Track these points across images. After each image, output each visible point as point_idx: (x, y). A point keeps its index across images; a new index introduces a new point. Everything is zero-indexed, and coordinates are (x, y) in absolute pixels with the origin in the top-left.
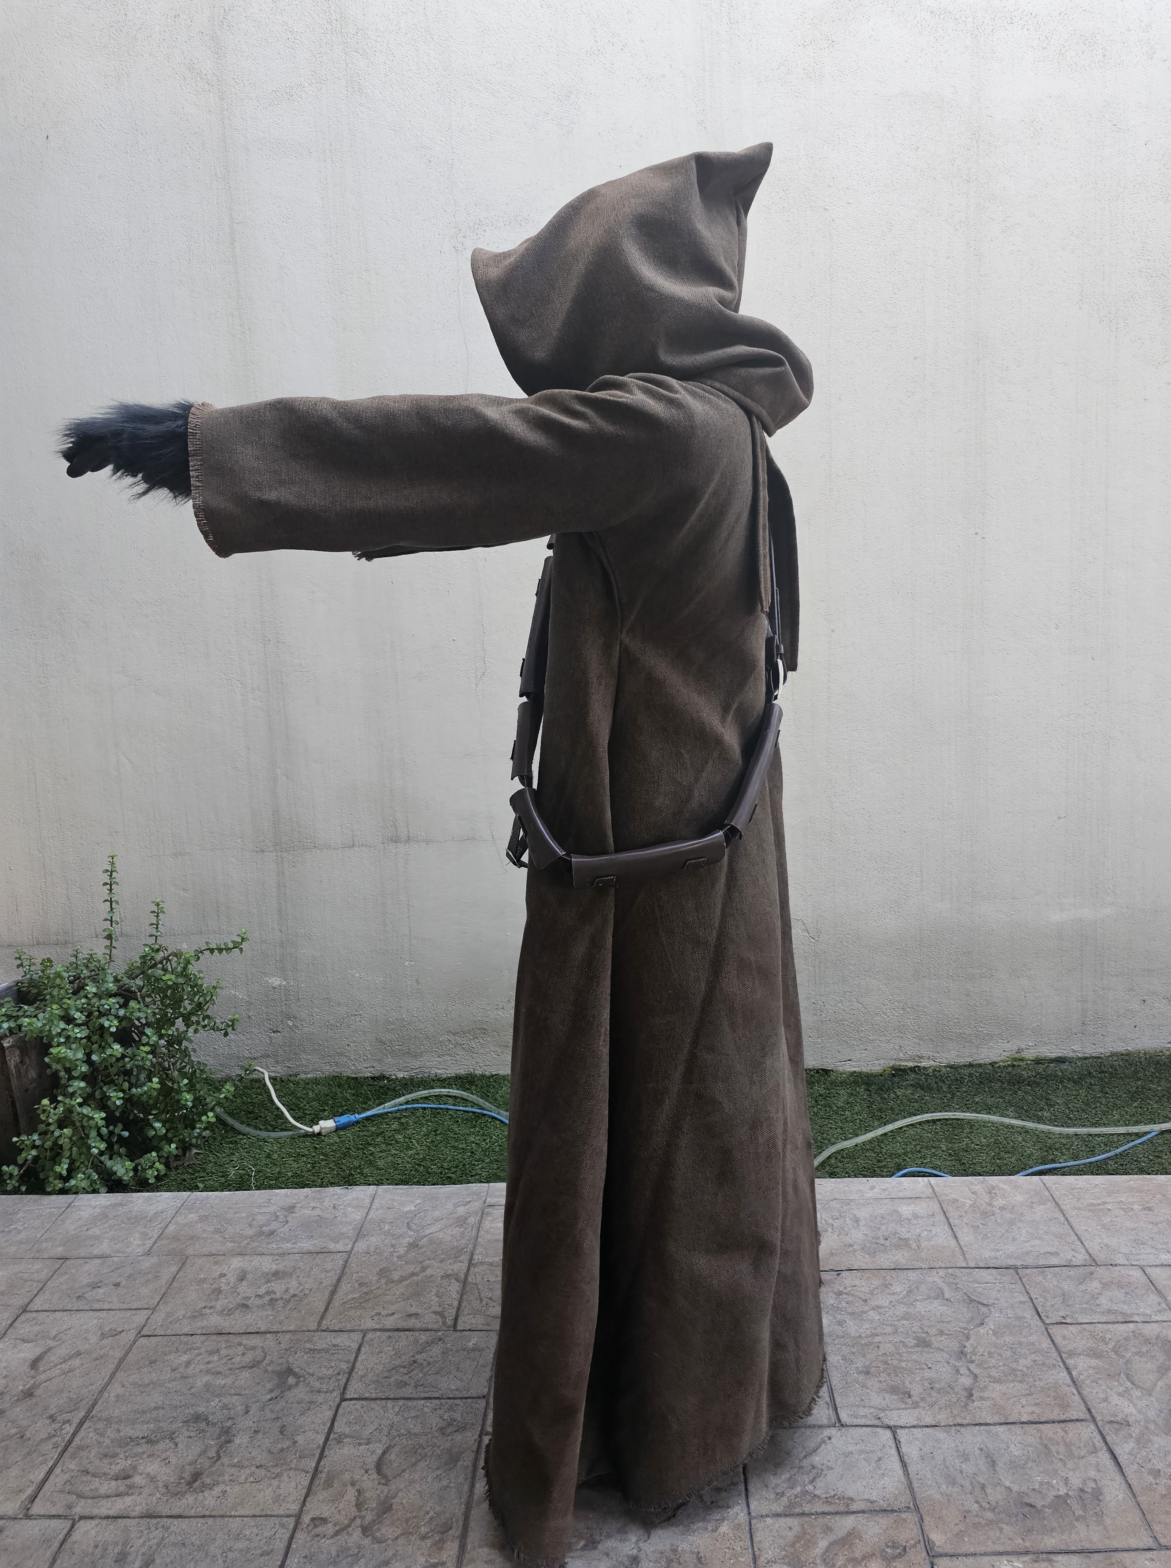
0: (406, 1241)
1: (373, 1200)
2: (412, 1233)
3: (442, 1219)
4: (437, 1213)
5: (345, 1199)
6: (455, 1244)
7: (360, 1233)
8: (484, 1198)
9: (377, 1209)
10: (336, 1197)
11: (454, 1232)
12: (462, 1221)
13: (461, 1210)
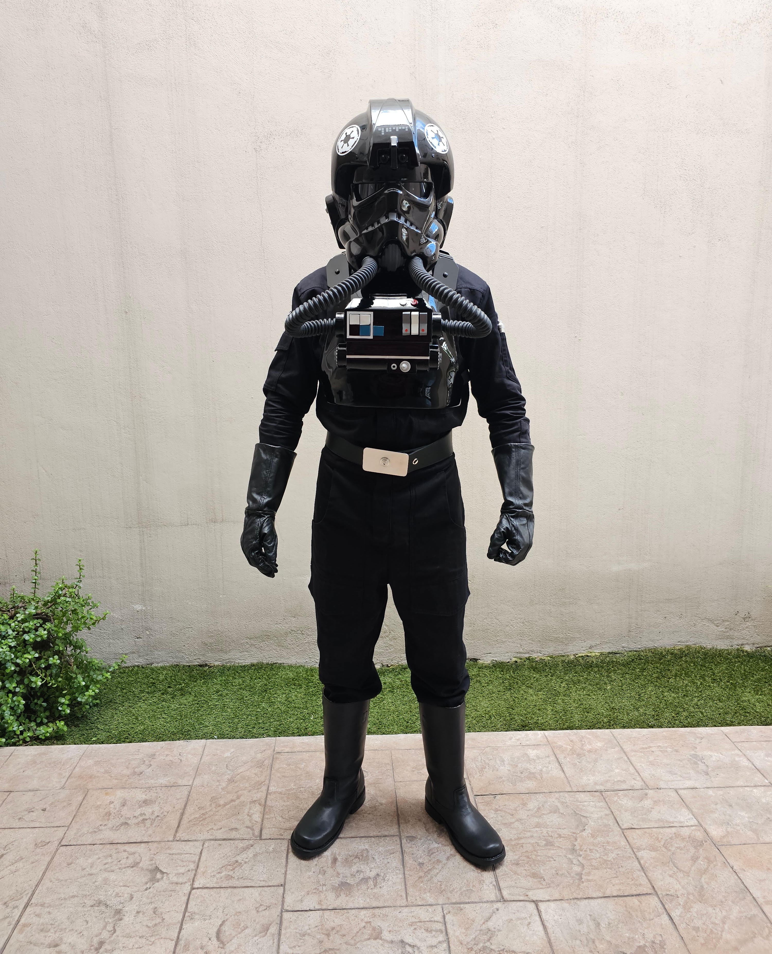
0: (226, 777)
1: (204, 749)
2: (230, 772)
3: (248, 762)
4: (244, 758)
5: (186, 749)
6: (258, 779)
7: (197, 772)
8: (273, 748)
9: (207, 756)
10: (181, 747)
11: (256, 771)
12: (260, 764)
13: (259, 756)
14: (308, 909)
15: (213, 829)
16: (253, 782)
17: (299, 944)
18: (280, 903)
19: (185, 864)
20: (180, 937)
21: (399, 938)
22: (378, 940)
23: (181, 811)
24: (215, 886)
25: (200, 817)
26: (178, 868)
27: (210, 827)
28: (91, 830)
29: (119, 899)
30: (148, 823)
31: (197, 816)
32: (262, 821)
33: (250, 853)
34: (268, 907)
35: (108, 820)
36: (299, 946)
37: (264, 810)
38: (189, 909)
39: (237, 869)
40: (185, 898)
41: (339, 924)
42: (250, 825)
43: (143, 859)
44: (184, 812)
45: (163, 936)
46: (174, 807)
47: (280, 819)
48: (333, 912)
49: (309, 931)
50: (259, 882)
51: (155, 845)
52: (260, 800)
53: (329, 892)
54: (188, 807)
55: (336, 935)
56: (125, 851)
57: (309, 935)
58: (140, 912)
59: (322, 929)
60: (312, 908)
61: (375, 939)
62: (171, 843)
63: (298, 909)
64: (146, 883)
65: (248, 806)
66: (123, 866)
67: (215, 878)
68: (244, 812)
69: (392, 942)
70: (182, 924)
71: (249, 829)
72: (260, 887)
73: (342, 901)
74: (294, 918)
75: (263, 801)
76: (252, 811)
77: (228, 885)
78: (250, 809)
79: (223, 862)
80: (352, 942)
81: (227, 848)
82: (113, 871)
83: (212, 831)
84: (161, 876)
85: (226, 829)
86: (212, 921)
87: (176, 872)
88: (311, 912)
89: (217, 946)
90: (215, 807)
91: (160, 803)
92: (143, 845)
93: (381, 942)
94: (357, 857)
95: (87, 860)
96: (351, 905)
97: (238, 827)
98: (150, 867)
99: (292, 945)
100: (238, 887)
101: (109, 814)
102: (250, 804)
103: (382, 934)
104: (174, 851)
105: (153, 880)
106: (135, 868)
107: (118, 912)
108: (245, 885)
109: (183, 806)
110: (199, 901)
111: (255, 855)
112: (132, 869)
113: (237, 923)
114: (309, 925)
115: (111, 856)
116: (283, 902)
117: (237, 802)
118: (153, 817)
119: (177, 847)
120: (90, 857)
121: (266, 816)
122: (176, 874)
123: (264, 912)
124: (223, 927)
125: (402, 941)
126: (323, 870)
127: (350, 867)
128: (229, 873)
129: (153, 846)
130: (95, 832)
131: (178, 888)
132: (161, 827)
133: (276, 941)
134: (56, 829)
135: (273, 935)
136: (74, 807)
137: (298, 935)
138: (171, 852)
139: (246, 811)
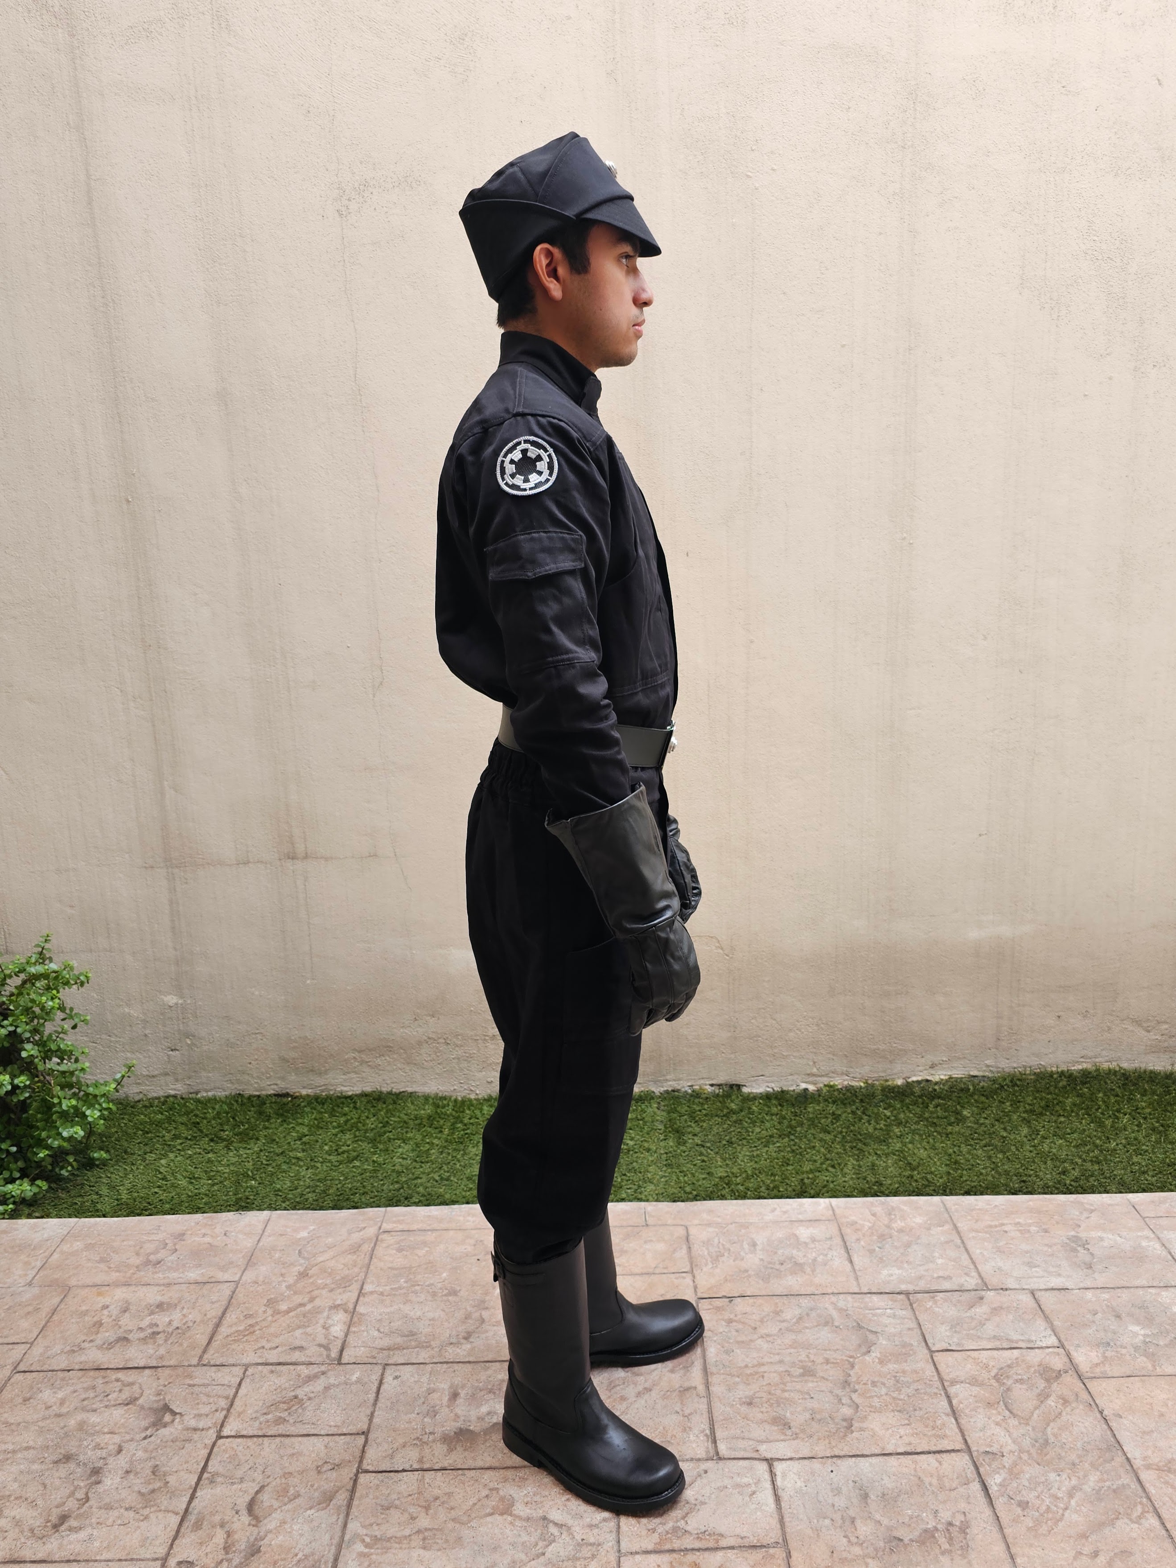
4: (330, 1240)
5: (237, 1225)
8: (379, 1224)
14: (400, 1469)
15: (263, 1347)
16: (338, 1277)
17: (379, 1521)
18: (358, 1459)
19: (211, 1400)
20: (190, 1510)
21: (540, 1513)
22: (505, 1516)
23: (215, 1321)
24: (256, 1433)
25: (246, 1330)
26: (200, 1406)
27: (260, 1345)
28: (68, 1348)
29: (99, 1453)
30: (160, 1339)
31: (241, 1328)
32: (346, 1336)
33: (318, 1385)
34: (336, 1467)
35: (97, 1333)
36: (378, 1525)
37: (351, 1320)
38: (210, 1468)
39: (294, 1408)
40: (205, 1452)
41: (448, 1491)
42: (324, 1342)
43: (147, 1392)
44: (220, 1322)
45: (163, 1508)
46: (205, 1315)
47: (376, 1333)
48: (439, 1474)
49: (397, 1502)
50: (327, 1428)
51: (167, 1371)
52: (346, 1304)
53: (438, 1443)
54: (228, 1315)
55: (440, 1508)
56: (117, 1380)
57: (396, 1507)
58: (131, 1472)
59: (418, 1499)
60: (407, 1467)
61: (502, 1514)
62: (193, 1369)
63: (384, 1469)
64: (147, 1429)
65: (325, 1314)
66: (113, 1403)
67: (258, 1422)
68: (317, 1323)
69: (528, 1519)
70: (195, 1491)
71: (322, 1349)
72: (328, 1435)
73: (457, 1458)
74: (376, 1482)
75: (351, 1306)
76: (330, 1322)
77: (276, 1433)
78: (328, 1318)
79: (274, 1397)
80: (465, 1519)
81: (283, 1379)
82: (95, 1411)
83: (261, 1350)
84: (172, 1418)
85: (284, 1348)
86: (244, 1485)
87: (195, 1412)
88: (405, 1474)
89: (247, 1523)
90: (272, 1316)
91: (183, 1308)
92: (147, 1371)
93: (510, 1518)
94: (490, 1391)
95: (55, 1393)
96: (470, 1463)
97: (304, 1344)
98: (155, 1406)
99: (367, 1523)
100: (293, 1436)
101: (99, 1324)
102: (329, 1310)
103: (515, 1508)
104: (196, 1381)
105: (158, 1424)
106: (130, 1406)
107: (96, 1471)
108: (305, 1432)
109: (220, 1313)
110: (227, 1455)
111: (327, 1388)
112: (126, 1408)
113: (285, 1489)
114: (399, 1493)
115: (94, 1388)
116: (362, 1458)
117: (309, 1307)
118: (170, 1330)
119: (202, 1375)
120: (60, 1388)
121: (353, 1329)
122: (196, 1416)
123: (329, 1473)
124: (259, 1495)
125: (545, 1518)
126: (434, 1411)
127: (479, 1406)
128: (282, 1415)
129: (164, 1373)
130: (74, 1351)
131: (196, 1436)
132: (181, 1345)
133: (342, 1517)
134: (10, 1346)
135: (340, 1507)
136: (43, 1314)
137: (379, 1508)
138: (191, 1382)
139: (321, 1321)
